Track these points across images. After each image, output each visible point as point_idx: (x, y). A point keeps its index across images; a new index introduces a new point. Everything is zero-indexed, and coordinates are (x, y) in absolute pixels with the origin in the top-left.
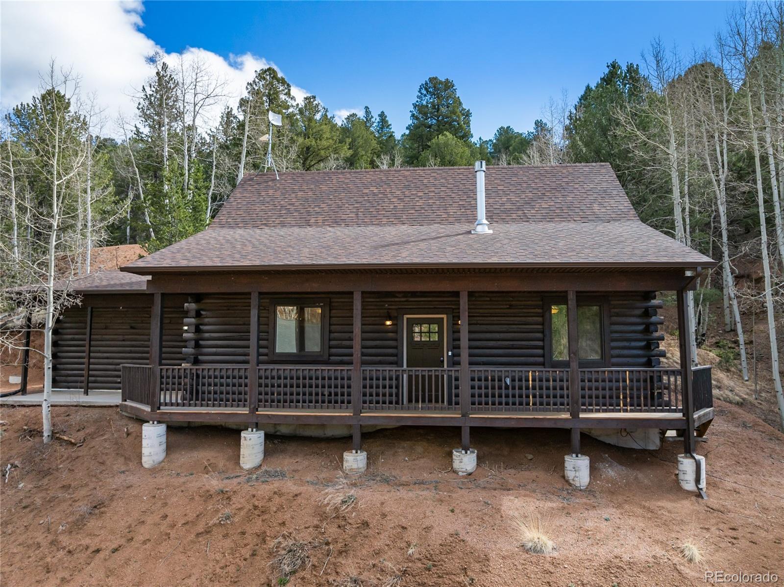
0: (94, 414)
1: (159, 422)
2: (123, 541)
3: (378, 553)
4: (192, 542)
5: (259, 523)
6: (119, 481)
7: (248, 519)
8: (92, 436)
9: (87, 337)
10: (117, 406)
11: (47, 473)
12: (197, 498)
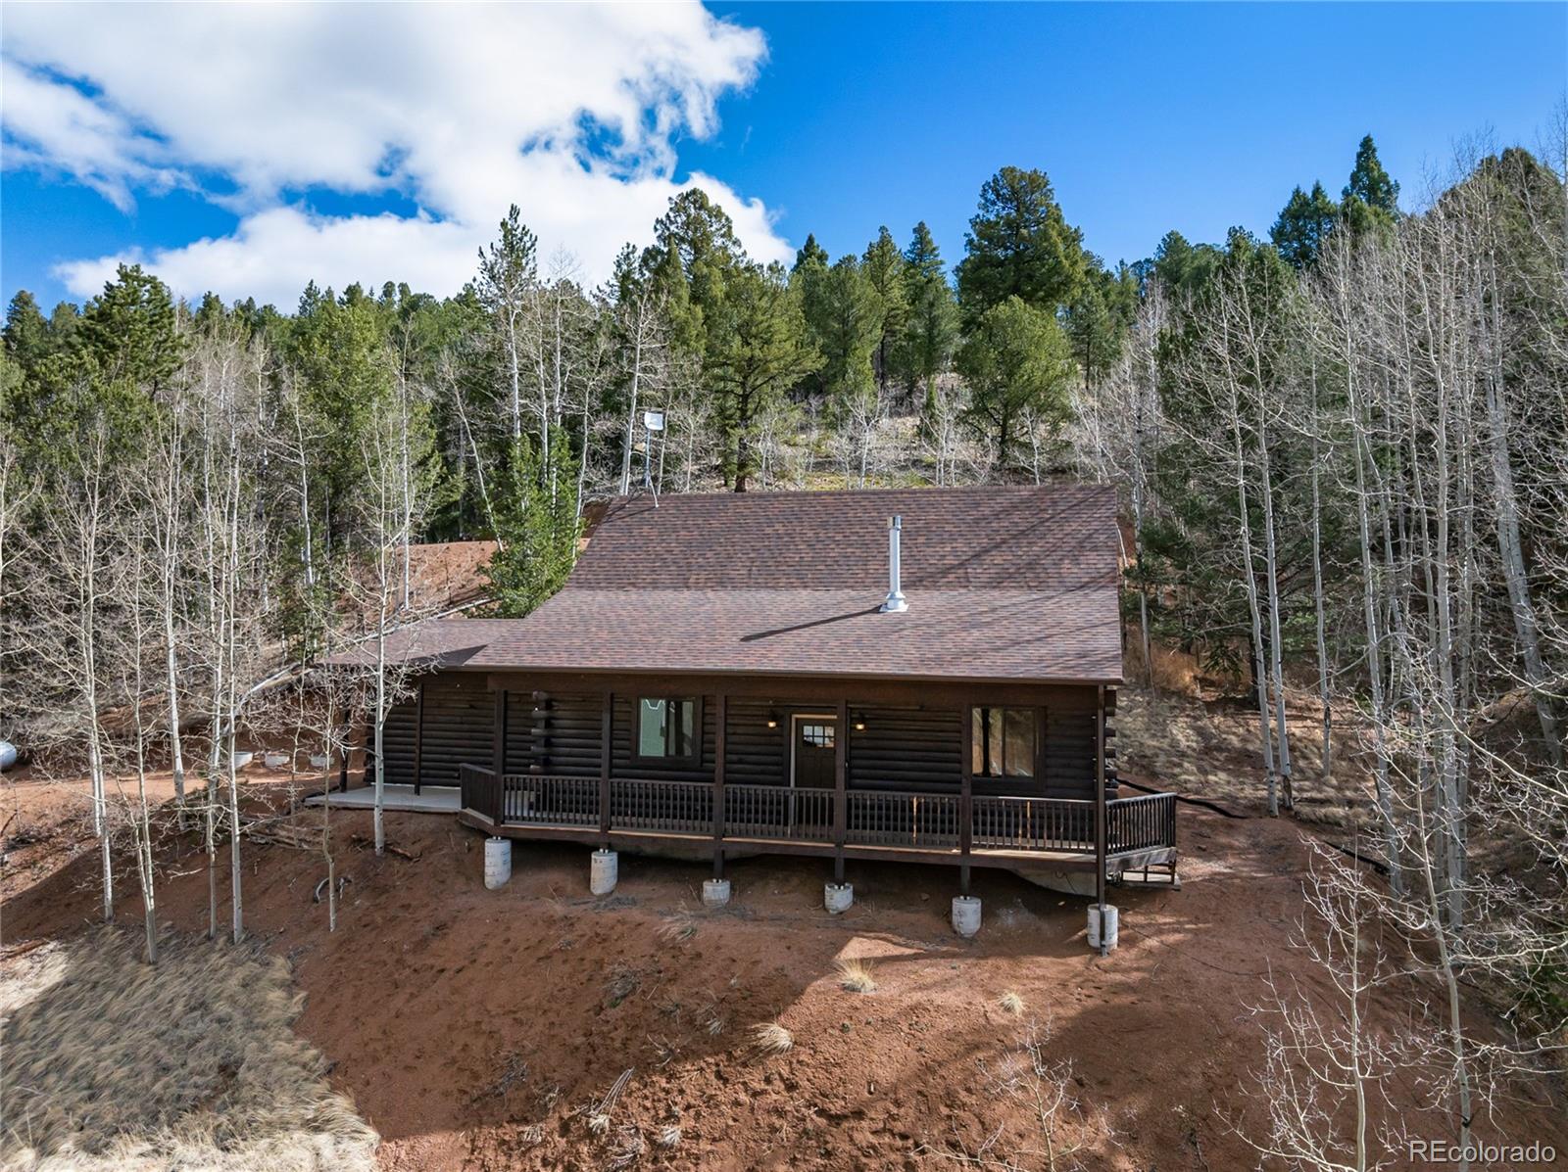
0: (430, 823)
1: (503, 838)
2: (466, 962)
3: (704, 982)
4: (534, 966)
5: (599, 950)
6: (461, 901)
7: (589, 945)
8: (429, 850)
9: (418, 717)
10: (456, 814)
11: (385, 890)
12: (540, 923)
